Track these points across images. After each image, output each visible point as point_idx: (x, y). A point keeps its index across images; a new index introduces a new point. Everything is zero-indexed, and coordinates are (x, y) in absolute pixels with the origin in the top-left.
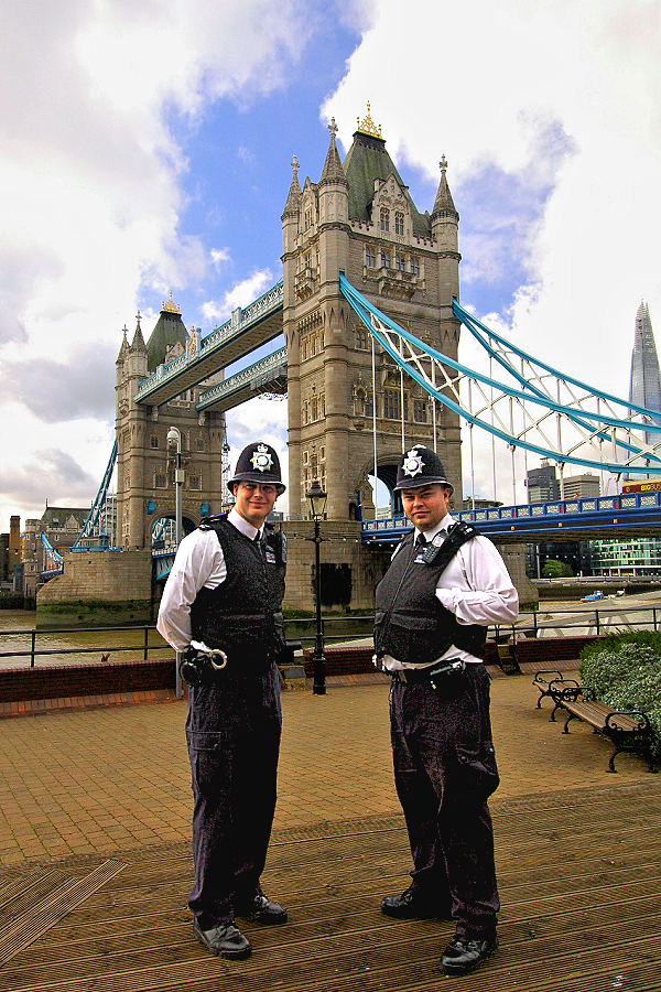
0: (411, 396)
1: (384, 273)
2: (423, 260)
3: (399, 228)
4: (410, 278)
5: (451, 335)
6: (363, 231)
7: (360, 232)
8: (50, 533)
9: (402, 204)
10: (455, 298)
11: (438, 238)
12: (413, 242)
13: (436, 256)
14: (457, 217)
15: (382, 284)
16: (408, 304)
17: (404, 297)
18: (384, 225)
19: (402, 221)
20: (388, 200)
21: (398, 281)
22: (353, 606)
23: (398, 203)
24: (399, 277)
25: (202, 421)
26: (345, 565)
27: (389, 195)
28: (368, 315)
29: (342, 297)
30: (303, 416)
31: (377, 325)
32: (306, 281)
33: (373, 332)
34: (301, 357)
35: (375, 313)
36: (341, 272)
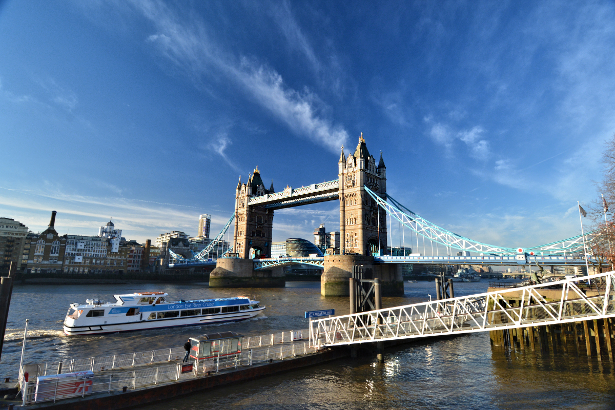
0: (376, 219)
6: (367, 171)
8: (172, 248)
12: (376, 175)
13: (381, 179)
18: (371, 170)
20: (371, 163)
24: (375, 185)
27: (371, 161)
28: (376, 198)
29: (365, 190)
30: (346, 223)
31: (380, 201)
32: (351, 184)
33: (378, 203)
34: (346, 204)
35: (378, 198)
36: (364, 184)
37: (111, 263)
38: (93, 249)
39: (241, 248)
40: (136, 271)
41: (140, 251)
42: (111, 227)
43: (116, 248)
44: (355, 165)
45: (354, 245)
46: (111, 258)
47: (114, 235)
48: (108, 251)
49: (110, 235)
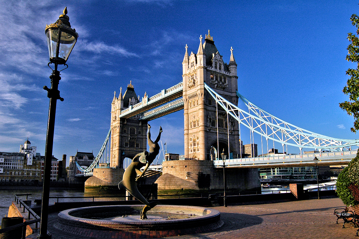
0: (225, 120)
1: (216, 82)
2: (227, 78)
3: (220, 69)
4: (224, 84)
5: (236, 101)
6: (210, 69)
7: (209, 69)
8: (79, 161)
9: (221, 61)
10: (237, 90)
11: (231, 71)
12: (224, 73)
13: (230, 77)
14: (236, 65)
15: (216, 85)
16: (224, 92)
17: (222, 89)
18: (216, 67)
19: (221, 66)
20: (217, 60)
21: (221, 85)
22: (211, 188)
23: (220, 61)
24: (221, 83)
25: (140, 124)
26: (208, 175)
27: (217, 58)
28: (215, 95)
29: (205, 89)
30: (190, 126)
31: (218, 99)
32: (192, 84)
33: (217, 101)
34: (189, 107)
35: (217, 95)
36: (204, 82)
37: (27, 174)
38: (12, 162)
39: (115, 159)
40: (54, 180)
41: (56, 164)
42: (28, 144)
43: (30, 162)
44: (196, 63)
45: (196, 150)
46: (28, 170)
47: (30, 151)
48: (24, 164)
49: (27, 151)
